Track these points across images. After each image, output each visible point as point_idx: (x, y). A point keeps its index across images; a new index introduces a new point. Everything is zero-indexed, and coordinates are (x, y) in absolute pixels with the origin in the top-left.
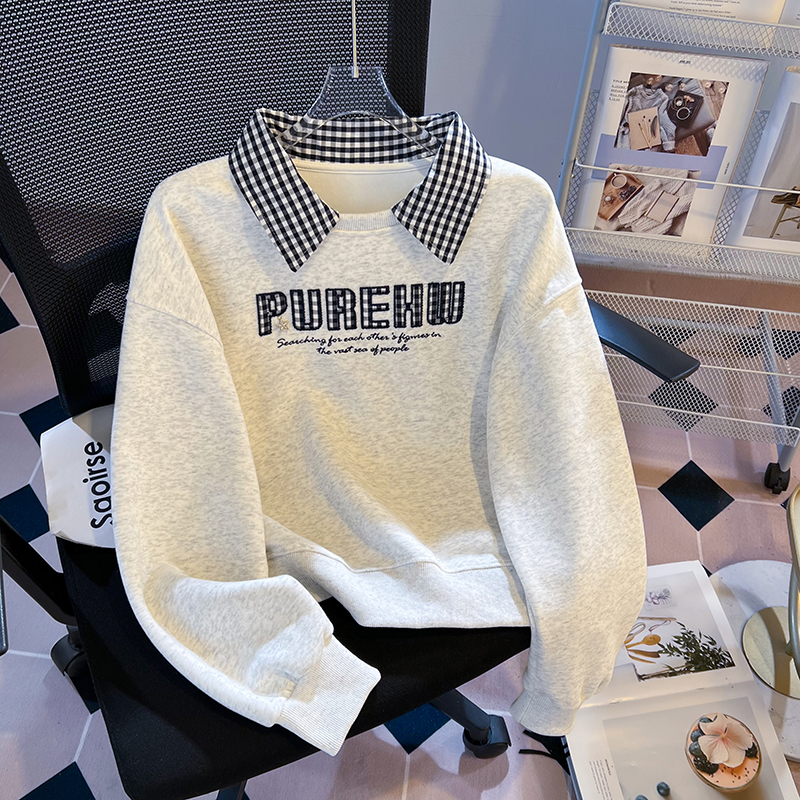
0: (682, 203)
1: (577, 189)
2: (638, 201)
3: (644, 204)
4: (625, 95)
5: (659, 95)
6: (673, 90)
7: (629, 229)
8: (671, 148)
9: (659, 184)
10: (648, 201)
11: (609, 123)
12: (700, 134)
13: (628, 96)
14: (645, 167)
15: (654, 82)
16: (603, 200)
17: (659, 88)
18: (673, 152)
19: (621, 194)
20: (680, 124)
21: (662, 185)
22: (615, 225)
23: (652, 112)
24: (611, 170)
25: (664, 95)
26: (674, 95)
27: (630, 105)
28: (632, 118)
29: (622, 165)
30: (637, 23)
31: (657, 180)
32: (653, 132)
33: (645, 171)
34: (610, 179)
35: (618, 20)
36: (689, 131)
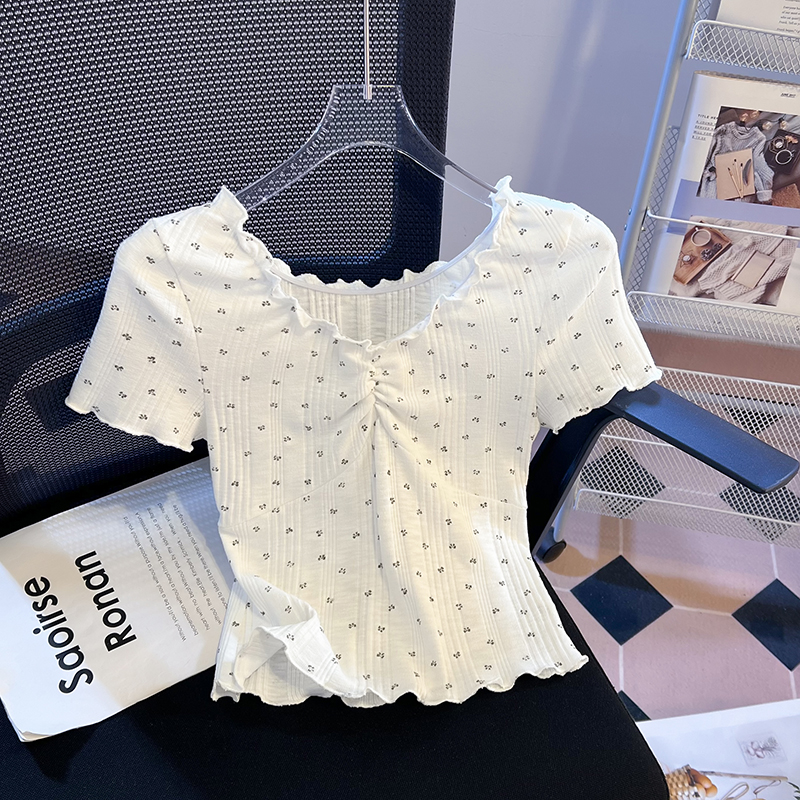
0: (778, 266)
2: (724, 262)
3: (731, 266)
4: (713, 133)
5: (754, 134)
6: (772, 128)
7: (712, 296)
8: (767, 199)
9: (747, 243)
10: (736, 263)
11: (691, 166)
13: (716, 135)
14: (733, 221)
15: (749, 118)
16: (681, 260)
17: (755, 125)
18: (769, 203)
19: (704, 253)
20: (778, 170)
21: (754, 243)
22: (694, 290)
23: (745, 155)
24: (692, 222)
25: (761, 135)
26: (773, 135)
27: (719, 143)
28: (720, 161)
29: (706, 217)
30: (729, 46)
31: (748, 237)
32: (746, 179)
33: (734, 225)
34: (690, 235)
35: (704, 42)
36: (789, 179)
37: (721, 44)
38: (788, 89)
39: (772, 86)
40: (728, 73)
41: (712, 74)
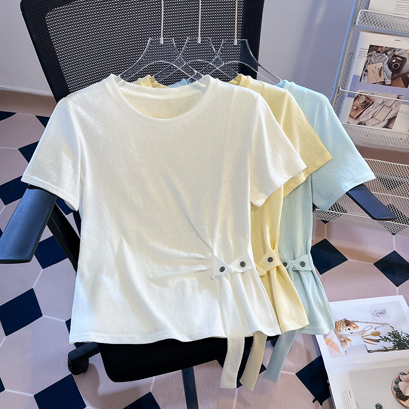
0: (393, 112)
1: (340, 102)
2: (370, 110)
3: (373, 111)
4: (366, 56)
5: (384, 56)
6: (391, 54)
7: (365, 124)
8: (389, 83)
9: (382, 101)
10: (376, 110)
11: (358, 70)
12: (404, 77)
13: (368, 57)
14: (375, 93)
15: (381, 50)
16: (353, 108)
17: (384, 53)
18: (390, 85)
19: (362, 106)
20: (394, 71)
21: (383, 102)
22: (357, 121)
23: (380, 65)
24: (358, 93)
25: (386, 57)
26: (391, 57)
27: (369, 61)
28: (369, 67)
29: (363, 91)
31: (381, 99)
32: (380, 75)
33: (375, 94)
34: (357, 98)
35: (363, 18)
36: (399, 75)
37: (370, 20)
38: (398, 38)
39: (391, 37)
40: (373, 31)
41: (366, 32)
